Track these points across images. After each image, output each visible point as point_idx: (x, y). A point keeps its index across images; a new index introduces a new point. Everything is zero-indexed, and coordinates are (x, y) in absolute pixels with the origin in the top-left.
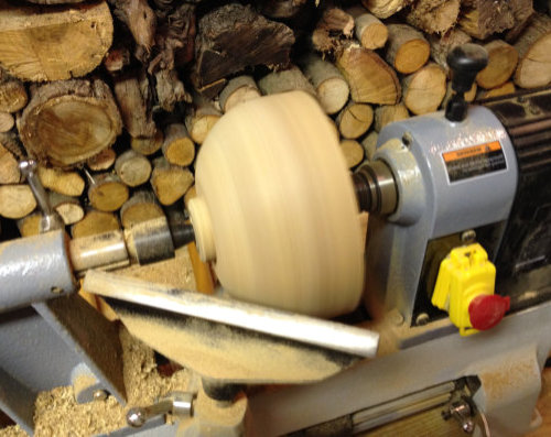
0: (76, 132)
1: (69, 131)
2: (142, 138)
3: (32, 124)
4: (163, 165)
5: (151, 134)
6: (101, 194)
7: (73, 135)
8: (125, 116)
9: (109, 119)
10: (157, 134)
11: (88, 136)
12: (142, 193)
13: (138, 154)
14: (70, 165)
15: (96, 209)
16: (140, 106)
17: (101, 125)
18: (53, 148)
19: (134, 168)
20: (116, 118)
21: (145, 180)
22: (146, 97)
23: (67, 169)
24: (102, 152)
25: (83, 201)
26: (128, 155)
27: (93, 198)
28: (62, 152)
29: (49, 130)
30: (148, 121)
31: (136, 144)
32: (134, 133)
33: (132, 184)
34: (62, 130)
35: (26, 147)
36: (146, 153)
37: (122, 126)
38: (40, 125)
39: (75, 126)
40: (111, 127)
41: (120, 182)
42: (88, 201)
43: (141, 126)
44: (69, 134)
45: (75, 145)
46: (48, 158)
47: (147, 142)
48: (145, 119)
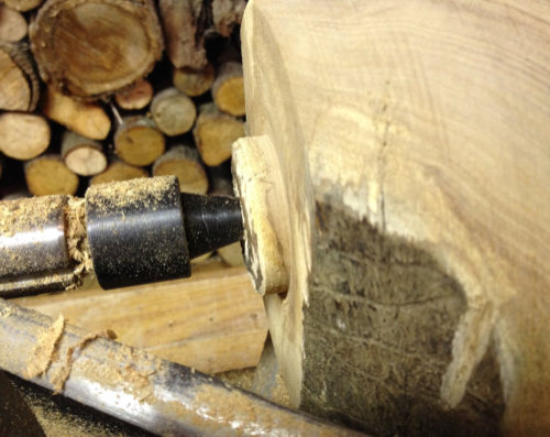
0: (103, 49)
1: (95, 47)
2: (187, 70)
3: (48, 30)
4: (210, 111)
5: (198, 66)
6: (130, 141)
7: (99, 53)
8: (168, 36)
9: (146, 35)
10: (207, 66)
11: (118, 57)
12: (182, 148)
13: (181, 93)
14: (93, 96)
15: (122, 161)
16: (188, 26)
17: (136, 43)
18: (72, 67)
19: (174, 111)
20: (155, 36)
21: (186, 129)
22: (197, 14)
23: (90, 100)
24: (134, 84)
25: (106, 146)
26: (169, 92)
27: (120, 145)
28: (84, 76)
29: (68, 41)
30: (196, 46)
31: (180, 78)
32: (178, 62)
33: (170, 132)
34: (85, 44)
35: (38, 61)
36: (192, 93)
37: (162, 48)
38: (58, 32)
39: (101, 40)
40: (149, 47)
41: (156, 129)
42: (114, 148)
43: (187, 53)
44: (94, 51)
45: (101, 67)
46: (65, 81)
47: (193, 78)
48: (193, 44)
